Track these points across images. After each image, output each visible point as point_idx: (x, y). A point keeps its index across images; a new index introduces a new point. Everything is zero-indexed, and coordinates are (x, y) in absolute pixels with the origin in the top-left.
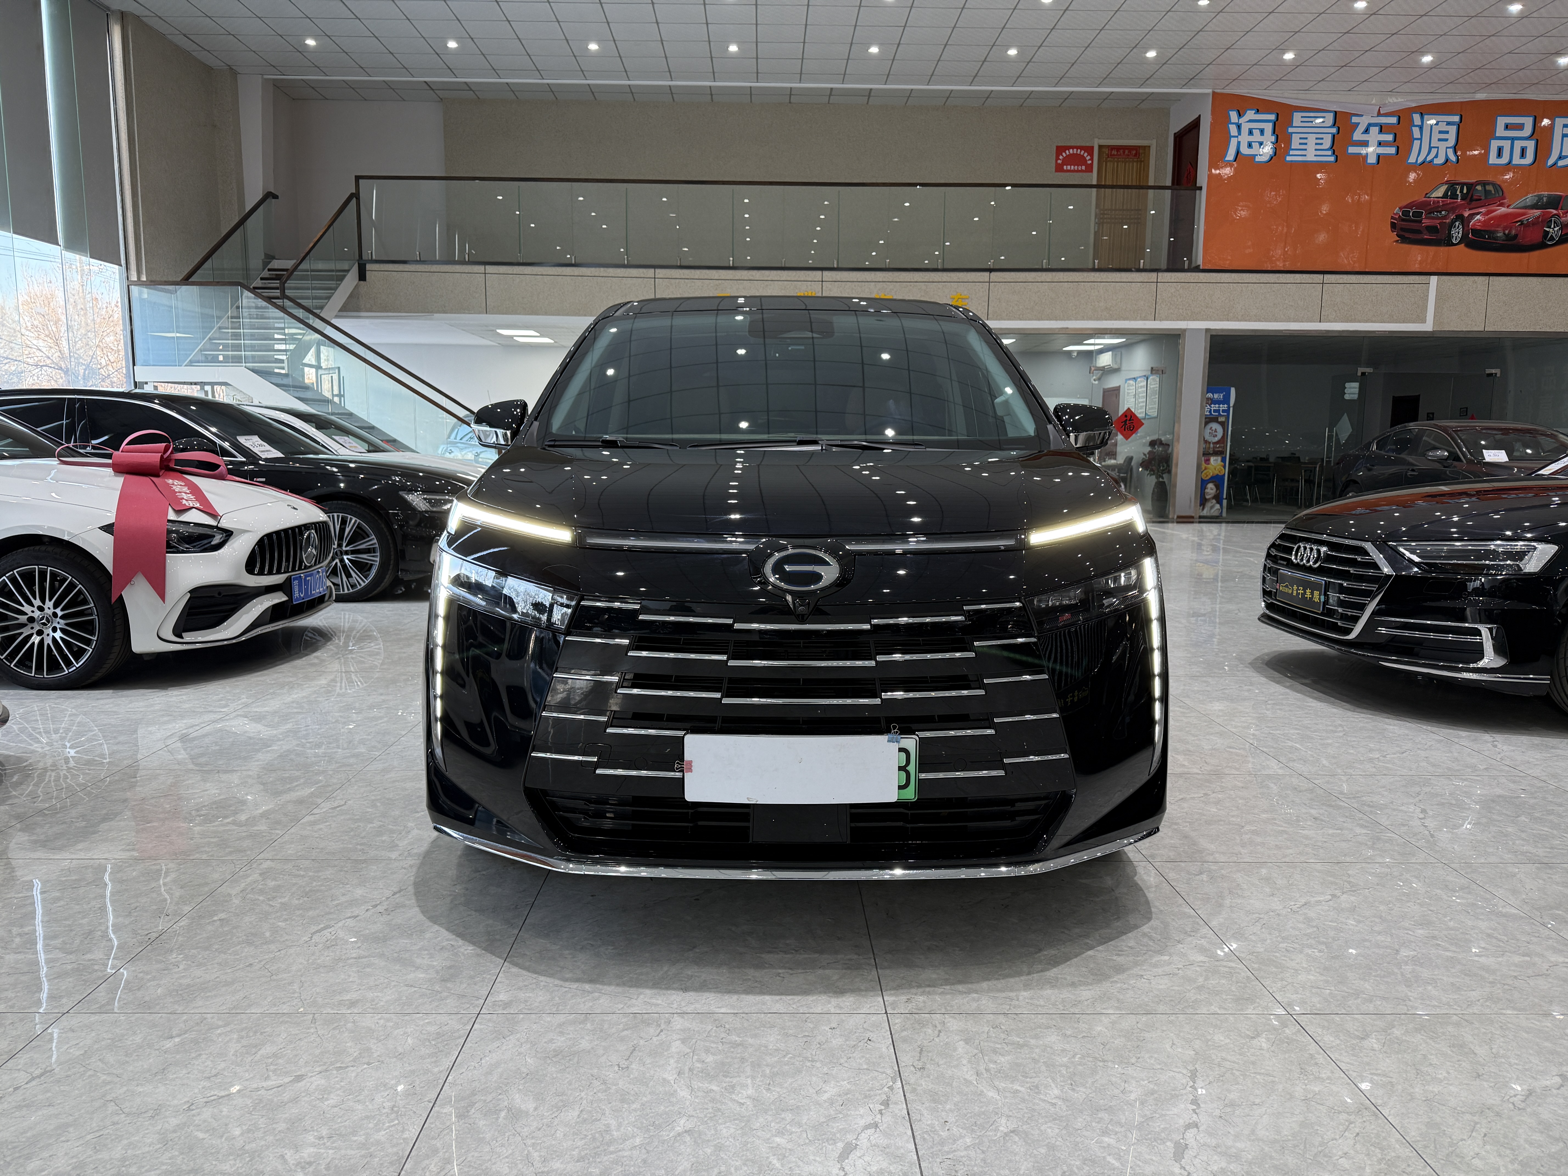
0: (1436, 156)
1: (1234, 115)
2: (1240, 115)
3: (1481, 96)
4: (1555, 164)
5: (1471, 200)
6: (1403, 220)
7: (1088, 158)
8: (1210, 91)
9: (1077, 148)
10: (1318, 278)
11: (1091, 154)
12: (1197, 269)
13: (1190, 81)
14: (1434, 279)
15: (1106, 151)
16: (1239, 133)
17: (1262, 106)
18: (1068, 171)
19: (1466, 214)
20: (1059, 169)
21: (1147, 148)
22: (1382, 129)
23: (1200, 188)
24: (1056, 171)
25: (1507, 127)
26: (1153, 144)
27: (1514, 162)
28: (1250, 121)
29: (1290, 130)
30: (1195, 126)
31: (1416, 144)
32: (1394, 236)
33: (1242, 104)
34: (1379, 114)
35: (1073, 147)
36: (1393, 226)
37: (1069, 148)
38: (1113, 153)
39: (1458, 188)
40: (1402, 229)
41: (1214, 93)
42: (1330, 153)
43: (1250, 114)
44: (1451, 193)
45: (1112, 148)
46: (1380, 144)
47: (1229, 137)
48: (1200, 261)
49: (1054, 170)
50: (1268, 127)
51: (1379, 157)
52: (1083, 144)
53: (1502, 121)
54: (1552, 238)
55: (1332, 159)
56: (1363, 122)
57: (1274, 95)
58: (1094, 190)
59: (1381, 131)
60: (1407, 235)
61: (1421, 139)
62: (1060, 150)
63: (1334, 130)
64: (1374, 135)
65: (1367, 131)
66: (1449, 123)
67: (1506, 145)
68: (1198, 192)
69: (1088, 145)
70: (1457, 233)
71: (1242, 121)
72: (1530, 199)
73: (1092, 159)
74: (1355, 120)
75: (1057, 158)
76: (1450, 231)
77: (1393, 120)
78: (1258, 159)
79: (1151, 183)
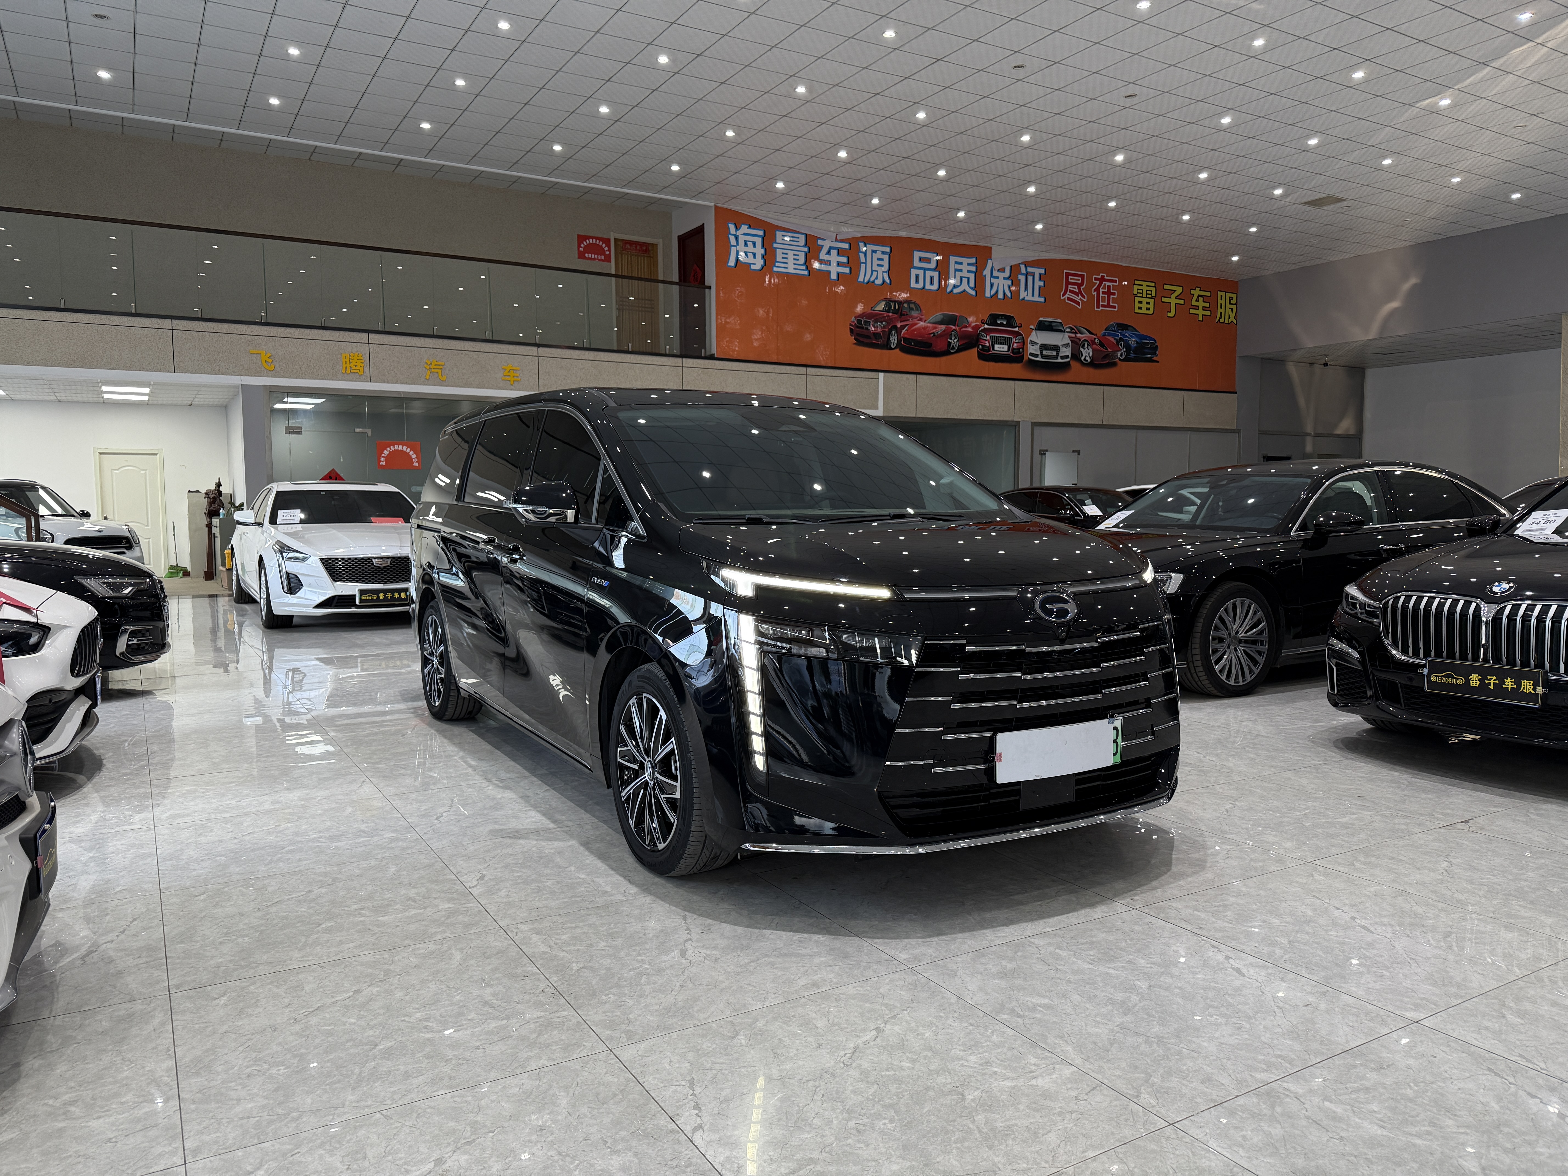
0: (877, 278)
1: (732, 227)
2: (737, 229)
3: (903, 234)
4: (952, 291)
5: (902, 315)
6: (858, 327)
7: (606, 249)
8: (712, 204)
9: (597, 238)
10: (803, 370)
11: (609, 246)
12: (712, 357)
13: (699, 194)
14: (881, 375)
15: (620, 243)
16: (738, 244)
17: (754, 223)
18: (589, 259)
19: (899, 326)
20: (581, 255)
21: (654, 246)
22: (840, 252)
23: (710, 288)
24: (579, 258)
25: (921, 259)
26: (660, 243)
27: (927, 287)
28: (745, 234)
29: (775, 245)
30: (699, 231)
31: (863, 266)
32: (852, 339)
33: (740, 219)
34: (837, 240)
35: (593, 238)
36: (851, 331)
37: (589, 238)
38: (625, 246)
39: (893, 304)
40: (858, 334)
41: (716, 207)
42: (804, 268)
43: (744, 229)
44: (888, 309)
45: (626, 242)
46: (839, 264)
47: (729, 246)
48: (714, 351)
49: (577, 256)
50: (759, 241)
51: (838, 274)
52: (600, 236)
53: (917, 255)
54: (953, 348)
55: (806, 273)
56: (827, 244)
57: (761, 214)
58: (614, 279)
59: (838, 254)
60: (861, 339)
61: (865, 263)
62: (581, 238)
63: (806, 249)
64: (834, 258)
65: (829, 253)
66: (883, 253)
67: (921, 273)
68: (707, 290)
69: (605, 236)
70: (894, 340)
71: (739, 233)
72: (938, 316)
73: (609, 250)
74: (820, 242)
75: (579, 246)
76: (889, 338)
77: (846, 246)
78: (753, 267)
79: (661, 278)
